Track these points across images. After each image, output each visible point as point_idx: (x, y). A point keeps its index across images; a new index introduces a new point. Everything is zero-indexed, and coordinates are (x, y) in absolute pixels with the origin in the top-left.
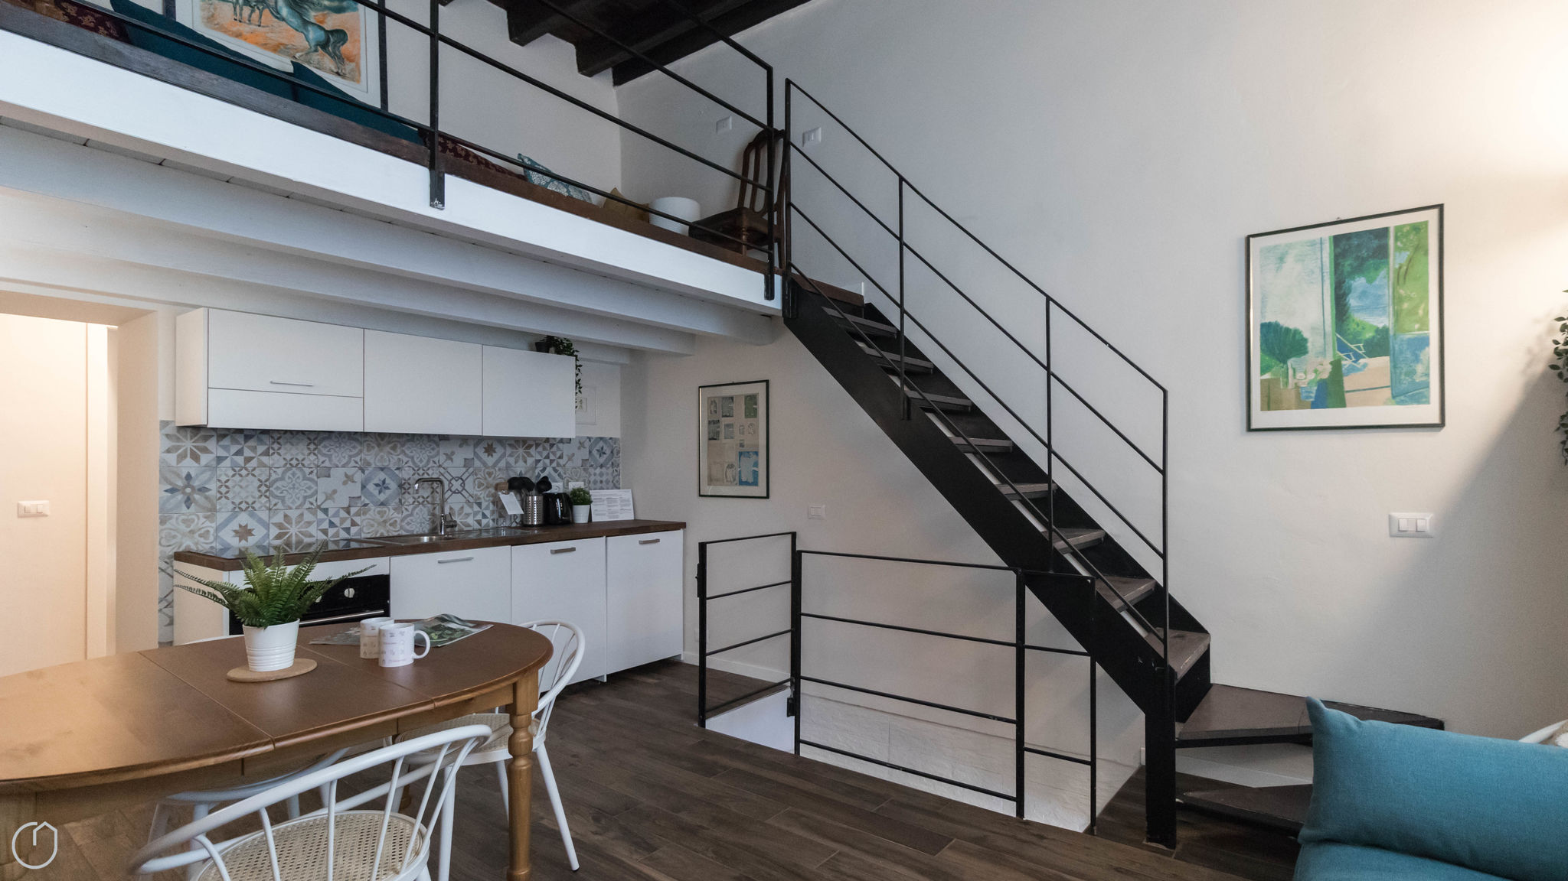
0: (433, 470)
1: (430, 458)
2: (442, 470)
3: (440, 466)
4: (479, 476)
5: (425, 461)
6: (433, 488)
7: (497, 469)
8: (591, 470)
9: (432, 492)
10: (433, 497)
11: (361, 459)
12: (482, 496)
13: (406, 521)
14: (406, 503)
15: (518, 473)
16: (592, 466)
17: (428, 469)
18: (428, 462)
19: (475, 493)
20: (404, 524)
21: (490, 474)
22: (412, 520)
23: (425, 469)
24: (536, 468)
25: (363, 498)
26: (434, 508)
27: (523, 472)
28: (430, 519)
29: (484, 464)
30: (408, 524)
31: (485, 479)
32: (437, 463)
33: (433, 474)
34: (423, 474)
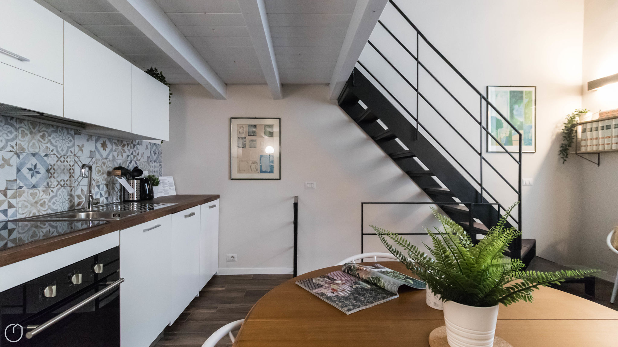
0: (70, 158)
1: (68, 147)
2: (76, 158)
3: (75, 155)
4: (98, 165)
5: (65, 150)
6: (70, 173)
7: (108, 160)
8: (151, 163)
9: (70, 177)
10: (70, 181)
11: (16, 144)
12: (99, 181)
13: (52, 202)
14: (52, 186)
15: (119, 164)
16: (151, 161)
17: (67, 157)
18: (67, 151)
19: (96, 177)
20: (50, 204)
21: (104, 164)
22: (56, 200)
23: (66, 157)
24: (127, 161)
25: (18, 181)
26: (72, 190)
27: (121, 164)
28: (69, 199)
29: (101, 155)
30: (54, 203)
31: (102, 167)
32: (73, 152)
33: (70, 161)
34: (64, 161)
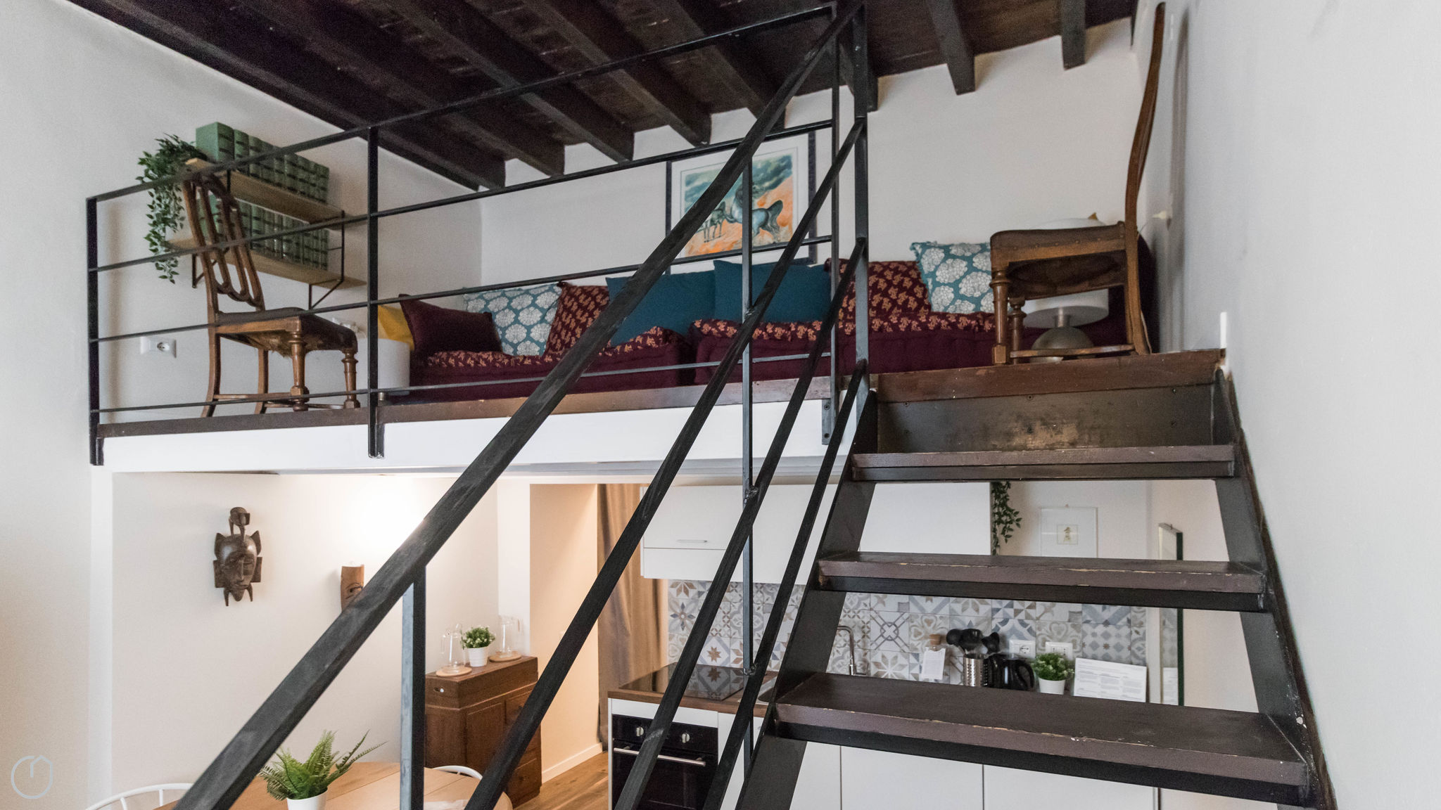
0: (863, 612)
1: (860, 600)
2: (873, 614)
3: (871, 609)
4: (915, 623)
5: (856, 603)
6: (864, 632)
7: (938, 616)
8: (1086, 628)
9: (864, 637)
10: (864, 642)
11: (797, 599)
12: (919, 647)
13: (837, 664)
14: (838, 646)
15: (967, 624)
16: (1087, 622)
17: (859, 612)
18: (859, 604)
19: (911, 642)
20: (835, 666)
21: (929, 622)
22: (842, 663)
23: (856, 611)
24: (993, 619)
26: (866, 654)
27: (974, 623)
28: (861, 664)
29: (922, 610)
30: (839, 666)
31: (923, 627)
32: (868, 605)
33: (864, 617)
34: (854, 617)
